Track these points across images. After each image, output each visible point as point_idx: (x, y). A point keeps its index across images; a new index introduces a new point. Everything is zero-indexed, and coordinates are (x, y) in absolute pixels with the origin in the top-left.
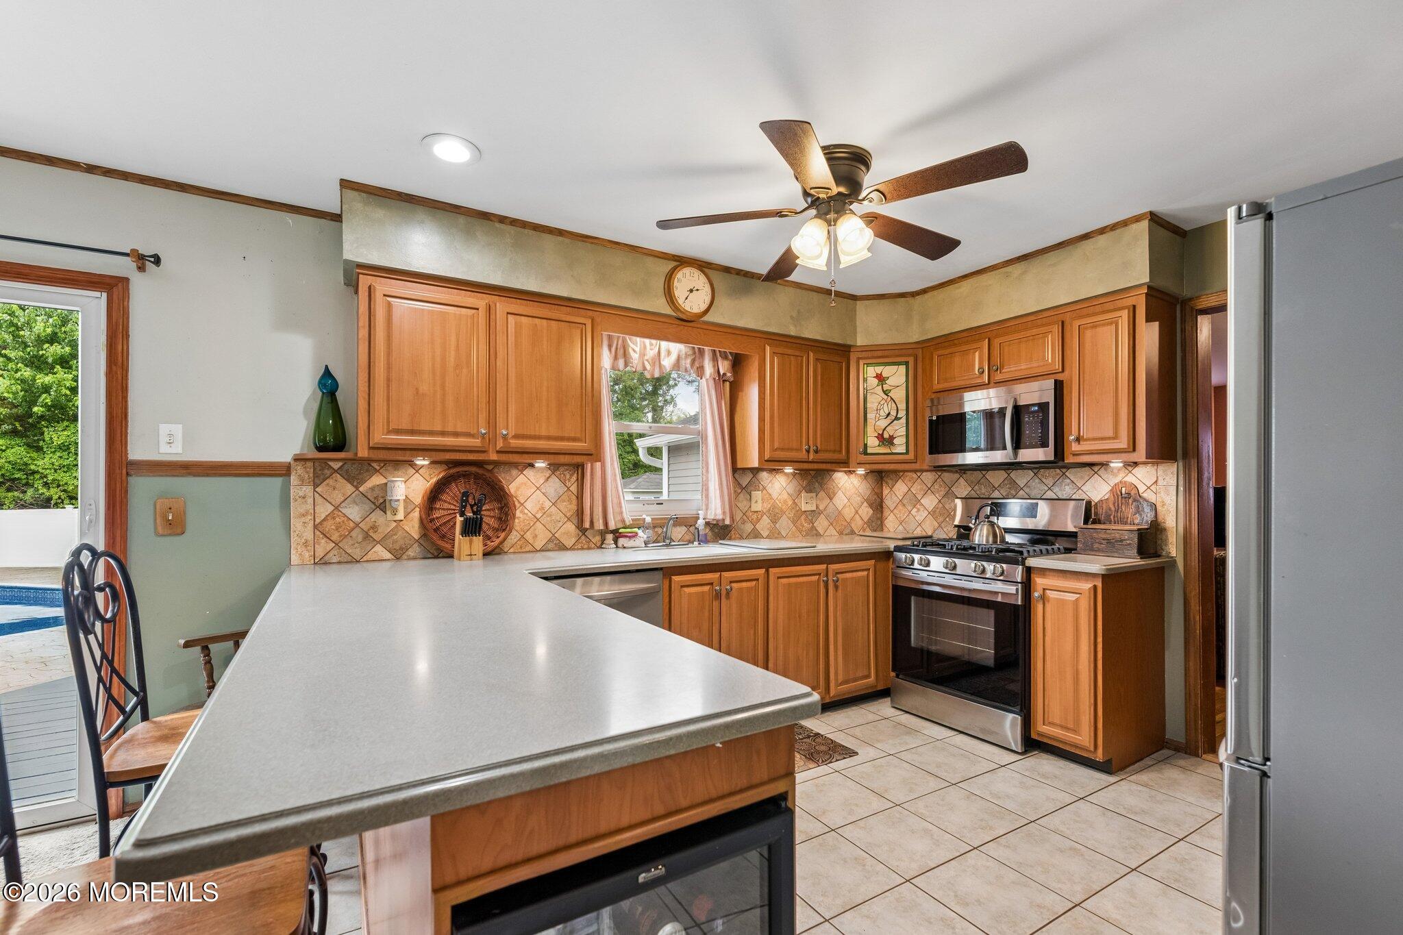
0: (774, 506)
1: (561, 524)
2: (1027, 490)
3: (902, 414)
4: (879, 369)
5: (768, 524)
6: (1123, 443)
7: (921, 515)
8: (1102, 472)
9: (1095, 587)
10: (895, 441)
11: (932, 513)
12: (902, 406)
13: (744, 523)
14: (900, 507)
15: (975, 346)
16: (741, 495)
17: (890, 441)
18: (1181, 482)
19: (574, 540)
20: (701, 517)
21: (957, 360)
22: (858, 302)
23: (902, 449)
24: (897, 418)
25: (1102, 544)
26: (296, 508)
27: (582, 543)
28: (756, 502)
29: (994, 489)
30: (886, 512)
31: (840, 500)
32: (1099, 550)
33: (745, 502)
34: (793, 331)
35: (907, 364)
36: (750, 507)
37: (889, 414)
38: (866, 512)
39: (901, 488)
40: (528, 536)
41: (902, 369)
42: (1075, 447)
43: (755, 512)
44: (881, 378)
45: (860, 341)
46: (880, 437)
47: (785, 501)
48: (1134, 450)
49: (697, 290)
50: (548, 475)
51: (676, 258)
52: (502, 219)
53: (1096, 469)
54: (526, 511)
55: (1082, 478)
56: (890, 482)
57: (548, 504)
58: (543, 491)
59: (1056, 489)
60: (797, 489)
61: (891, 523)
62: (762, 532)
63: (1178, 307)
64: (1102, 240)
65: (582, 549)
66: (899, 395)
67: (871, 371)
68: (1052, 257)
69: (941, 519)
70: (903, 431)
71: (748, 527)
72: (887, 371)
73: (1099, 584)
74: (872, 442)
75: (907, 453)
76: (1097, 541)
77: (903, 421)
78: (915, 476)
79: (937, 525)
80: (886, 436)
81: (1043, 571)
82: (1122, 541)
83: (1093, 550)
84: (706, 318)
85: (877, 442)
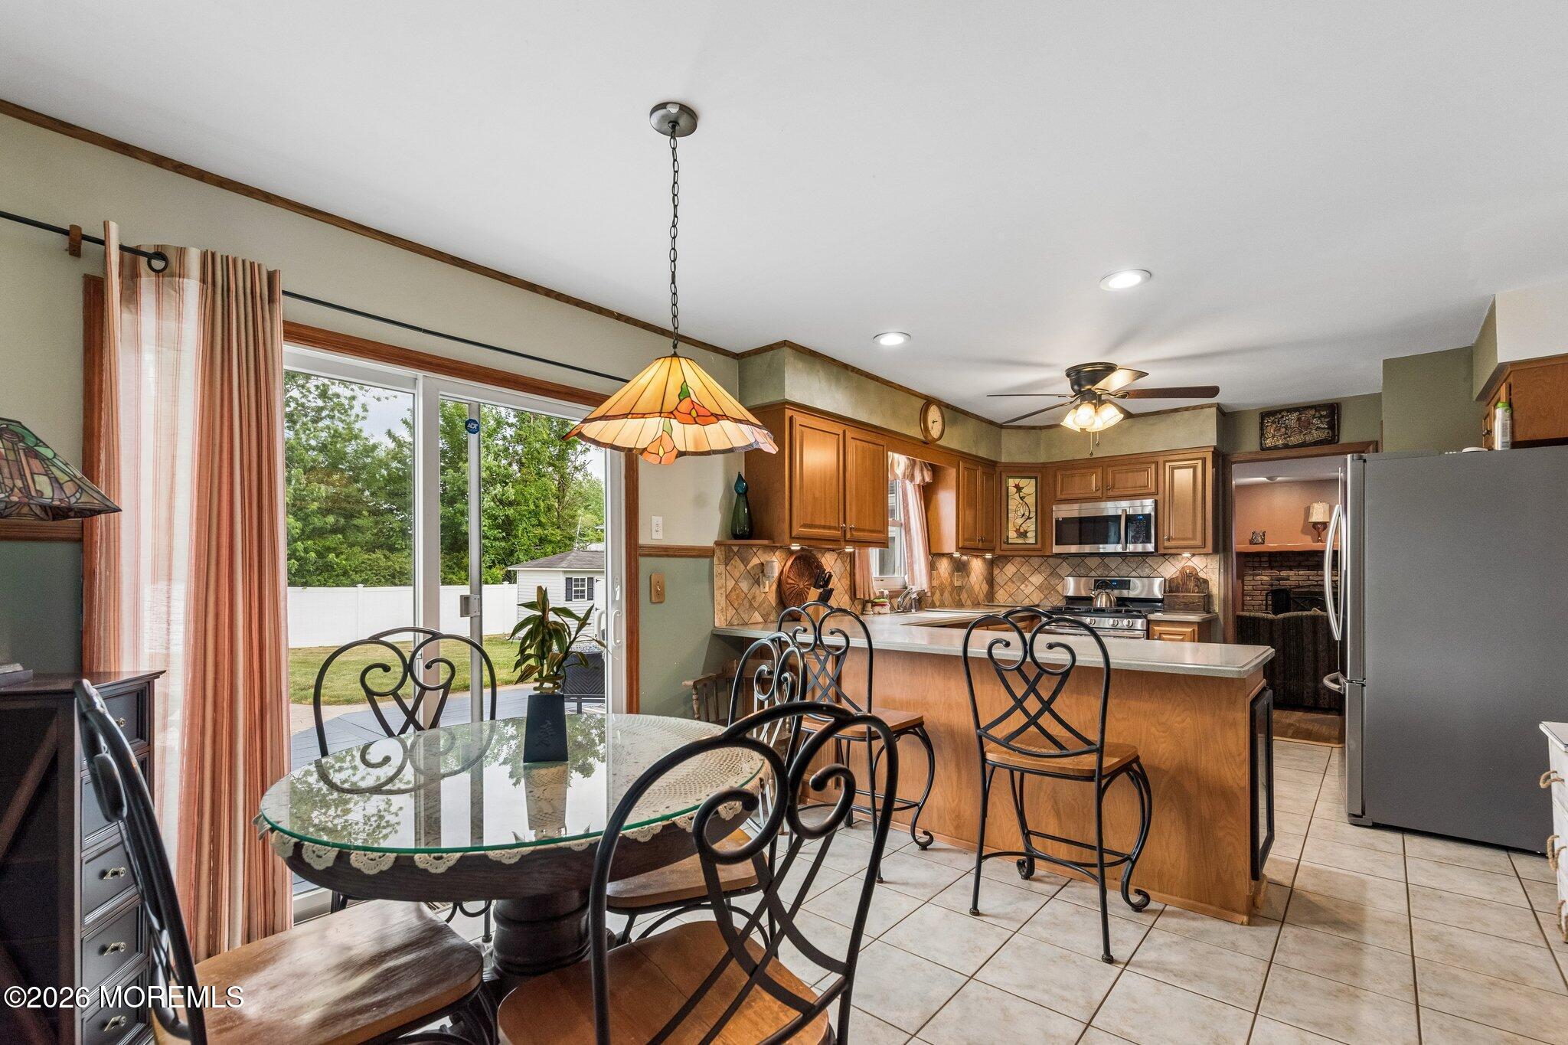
0: (942, 583)
1: (842, 595)
2: (1118, 571)
3: (1033, 515)
4: (1017, 481)
5: (939, 596)
6: (1199, 535)
7: (1028, 589)
8: (1171, 559)
9: (1194, 630)
10: (1028, 535)
11: (1039, 588)
12: (1033, 509)
14: (1010, 583)
15: (1092, 470)
17: (1024, 535)
21: (1077, 479)
22: (1003, 430)
23: (1032, 541)
24: (1029, 518)
25: (1185, 605)
26: (718, 582)
28: (934, 579)
29: (1091, 570)
30: (996, 588)
31: (973, 578)
32: (1179, 609)
34: (974, 452)
35: (1036, 478)
36: (931, 583)
37: (1024, 514)
38: (985, 587)
39: (1010, 569)
41: (1033, 481)
42: (1167, 544)
44: (1019, 488)
45: (1004, 459)
46: (1017, 531)
47: (948, 579)
48: (1205, 547)
49: (937, 421)
50: (836, 557)
51: (927, 397)
53: (1167, 557)
55: (1157, 563)
56: (1000, 564)
58: (836, 566)
59: (1139, 571)
61: (1001, 596)
63: (1221, 458)
66: (1031, 500)
67: (1012, 482)
69: (1046, 592)
70: (1033, 527)
72: (1023, 482)
73: (1196, 629)
74: (1012, 535)
75: (1036, 543)
76: (1178, 603)
77: (1034, 520)
78: (1023, 560)
79: (1043, 596)
80: (1022, 530)
81: (1159, 622)
82: (1194, 603)
83: (1174, 609)
85: (1015, 535)
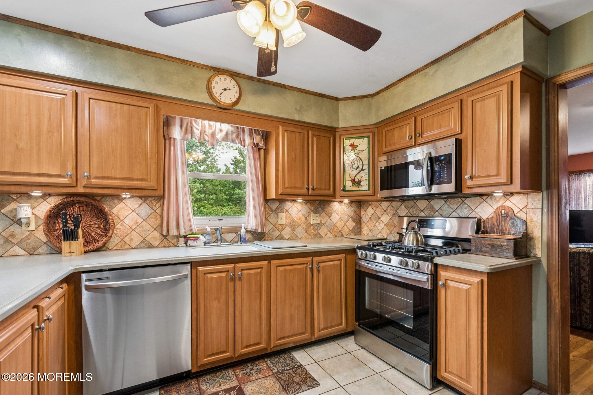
0: (293, 221)
1: (150, 232)
2: (440, 212)
3: (366, 167)
4: (352, 141)
5: (290, 231)
6: (503, 178)
7: (381, 226)
8: (488, 200)
9: (482, 281)
10: (362, 183)
11: (387, 225)
12: (366, 162)
13: (274, 231)
14: (370, 222)
15: (407, 122)
16: (272, 215)
17: (359, 183)
18: (545, 206)
19: (158, 242)
20: (243, 228)
21: (396, 132)
22: (340, 102)
23: (365, 188)
24: (362, 170)
25: (488, 247)
27: (164, 243)
28: (282, 219)
29: (421, 211)
30: (363, 225)
31: (335, 218)
32: (486, 252)
33: (274, 219)
34: (297, 117)
35: (368, 137)
36: (278, 222)
37: (358, 167)
38: (351, 224)
39: (370, 211)
40: (127, 239)
41: (366, 140)
42: (469, 183)
43: (281, 224)
44: (352, 146)
45: (342, 125)
46: (353, 181)
47: (300, 218)
48: (511, 183)
49: (229, 89)
50: (140, 203)
51: (215, 69)
52: (83, 37)
53: (484, 198)
54: (125, 225)
55: (475, 204)
56: (365, 208)
57: (140, 220)
58: (137, 212)
59: (458, 211)
60: (308, 211)
61: (365, 230)
62: (285, 236)
63: (544, 85)
64: (488, 39)
65: (165, 247)
66: (364, 156)
67: (347, 142)
68: (453, 57)
69: (391, 229)
70: (366, 177)
71: (277, 233)
72: (357, 142)
73: (485, 279)
74: (348, 184)
75: (369, 190)
76: (485, 245)
77: (366, 171)
78: (377, 204)
79: (389, 232)
80: (356, 180)
81: (446, 267)
82: (502, 246)
83: (481, 251)
84: (237, 107)
85: (351, 184)
